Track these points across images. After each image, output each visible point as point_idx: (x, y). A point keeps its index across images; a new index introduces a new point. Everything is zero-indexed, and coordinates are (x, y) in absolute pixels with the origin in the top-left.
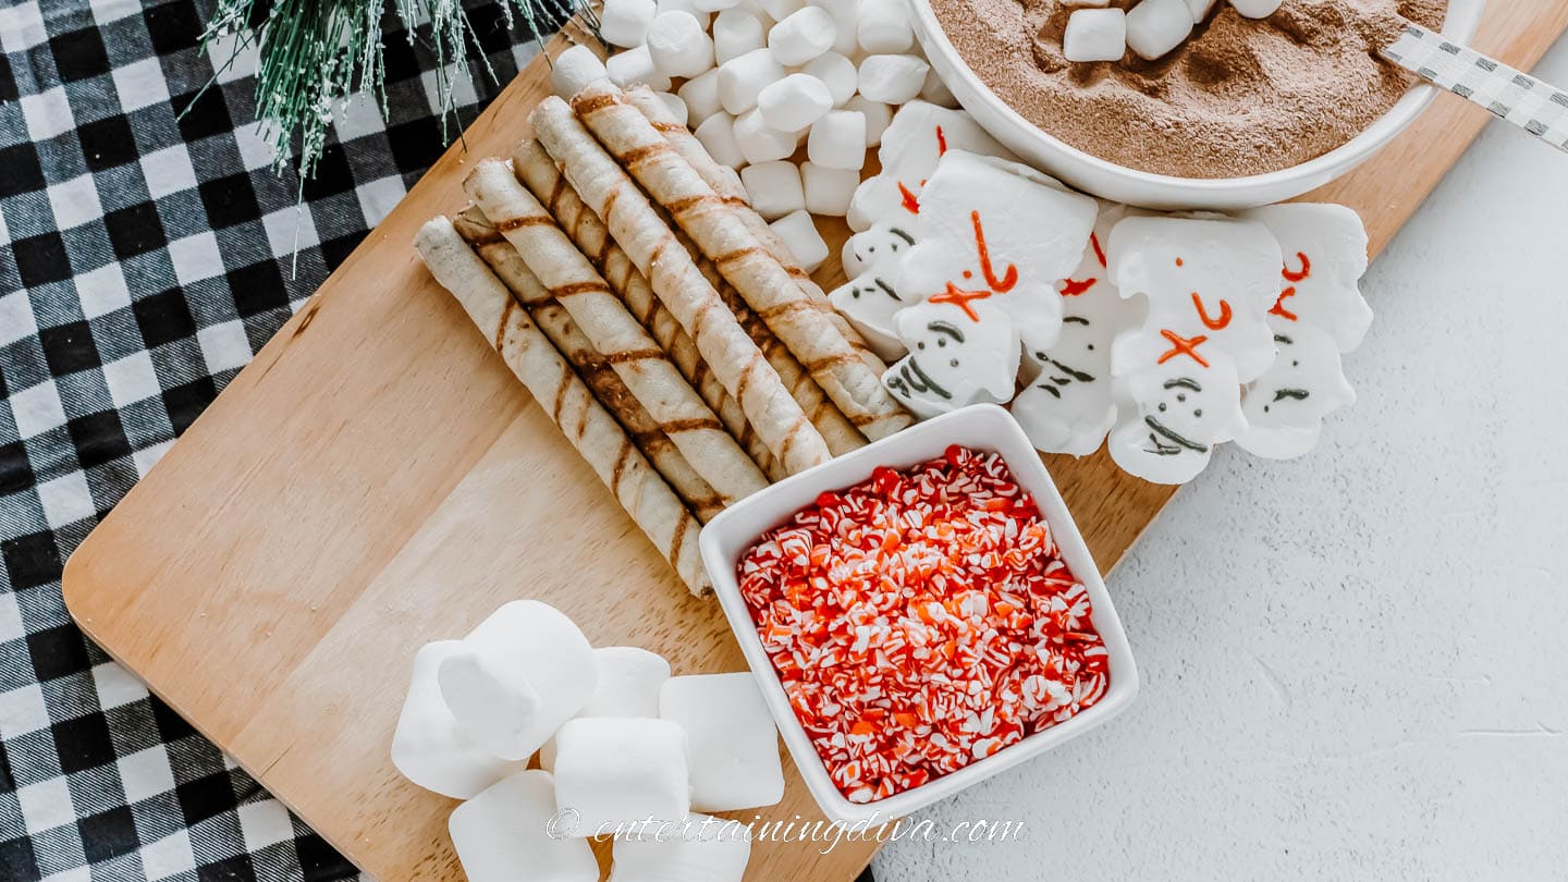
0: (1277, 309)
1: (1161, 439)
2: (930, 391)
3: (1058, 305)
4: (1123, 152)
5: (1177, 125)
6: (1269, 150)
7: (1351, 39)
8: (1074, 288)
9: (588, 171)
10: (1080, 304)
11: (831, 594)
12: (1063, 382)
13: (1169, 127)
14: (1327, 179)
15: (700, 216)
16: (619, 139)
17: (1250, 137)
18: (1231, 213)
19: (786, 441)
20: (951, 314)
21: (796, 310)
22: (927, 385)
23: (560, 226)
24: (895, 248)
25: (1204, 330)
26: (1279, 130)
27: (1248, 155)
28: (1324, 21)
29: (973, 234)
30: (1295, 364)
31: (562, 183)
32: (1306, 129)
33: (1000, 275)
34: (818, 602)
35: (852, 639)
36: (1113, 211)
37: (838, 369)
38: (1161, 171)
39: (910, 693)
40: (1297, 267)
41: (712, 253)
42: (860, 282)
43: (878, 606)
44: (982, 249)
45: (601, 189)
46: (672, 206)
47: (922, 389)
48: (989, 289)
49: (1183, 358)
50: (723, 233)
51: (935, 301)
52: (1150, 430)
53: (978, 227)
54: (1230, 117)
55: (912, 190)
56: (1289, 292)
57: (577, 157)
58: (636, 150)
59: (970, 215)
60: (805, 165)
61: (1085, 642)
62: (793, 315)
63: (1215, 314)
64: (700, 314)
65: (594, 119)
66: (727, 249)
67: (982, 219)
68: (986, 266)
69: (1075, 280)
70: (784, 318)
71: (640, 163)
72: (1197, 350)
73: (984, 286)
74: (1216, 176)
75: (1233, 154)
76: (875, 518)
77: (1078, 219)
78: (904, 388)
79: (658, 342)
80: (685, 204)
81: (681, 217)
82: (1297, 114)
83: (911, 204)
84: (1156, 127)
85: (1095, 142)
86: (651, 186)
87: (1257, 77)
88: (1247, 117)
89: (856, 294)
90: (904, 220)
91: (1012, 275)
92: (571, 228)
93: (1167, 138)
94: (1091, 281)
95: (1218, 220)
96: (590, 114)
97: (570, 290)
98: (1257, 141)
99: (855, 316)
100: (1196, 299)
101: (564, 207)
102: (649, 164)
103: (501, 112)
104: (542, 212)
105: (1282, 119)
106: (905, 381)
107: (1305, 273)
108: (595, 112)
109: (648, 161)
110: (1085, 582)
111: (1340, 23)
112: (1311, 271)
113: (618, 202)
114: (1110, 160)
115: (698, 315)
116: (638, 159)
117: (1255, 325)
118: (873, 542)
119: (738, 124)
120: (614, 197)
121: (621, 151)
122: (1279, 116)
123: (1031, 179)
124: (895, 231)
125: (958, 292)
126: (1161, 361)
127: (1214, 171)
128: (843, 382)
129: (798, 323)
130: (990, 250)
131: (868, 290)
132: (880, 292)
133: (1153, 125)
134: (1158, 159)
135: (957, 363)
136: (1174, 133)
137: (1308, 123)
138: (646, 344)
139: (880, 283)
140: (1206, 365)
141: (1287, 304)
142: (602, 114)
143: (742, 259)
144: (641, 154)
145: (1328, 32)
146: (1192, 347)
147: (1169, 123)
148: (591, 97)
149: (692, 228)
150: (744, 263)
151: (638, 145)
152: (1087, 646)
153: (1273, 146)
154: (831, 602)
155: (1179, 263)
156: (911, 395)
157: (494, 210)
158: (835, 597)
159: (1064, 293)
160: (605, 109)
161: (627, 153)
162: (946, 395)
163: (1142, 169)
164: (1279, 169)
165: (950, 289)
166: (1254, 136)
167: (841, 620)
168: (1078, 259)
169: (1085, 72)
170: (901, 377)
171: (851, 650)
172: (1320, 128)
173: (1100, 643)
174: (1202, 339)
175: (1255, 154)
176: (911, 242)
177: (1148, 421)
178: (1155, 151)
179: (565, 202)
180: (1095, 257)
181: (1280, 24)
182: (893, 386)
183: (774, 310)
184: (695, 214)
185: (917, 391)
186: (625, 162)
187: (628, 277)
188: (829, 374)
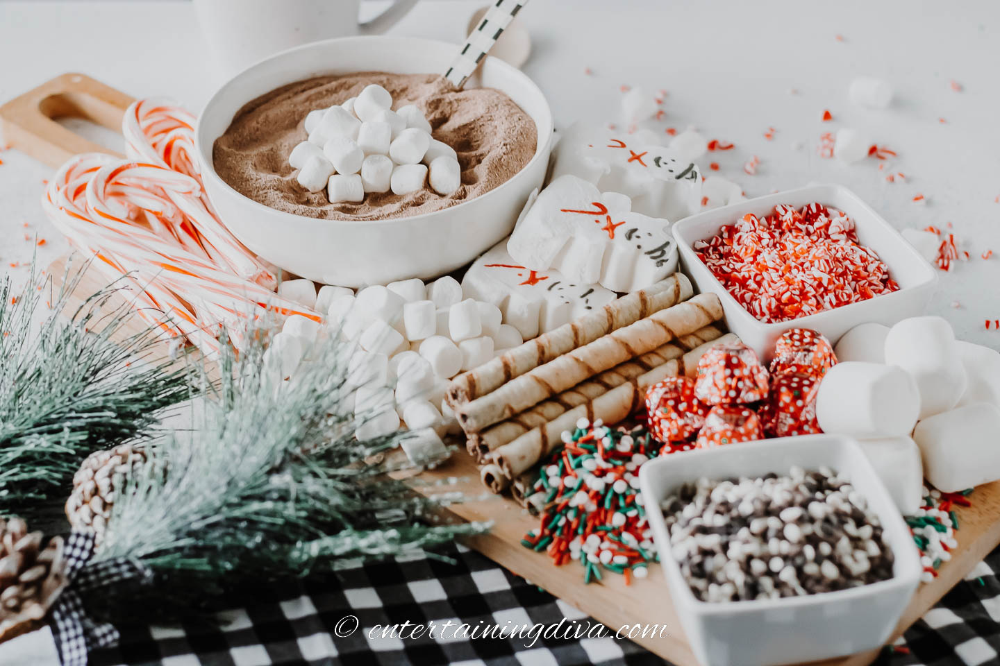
1: (689, 175)
2: (666, 249)
11: (793, 292)
13: (506, 148)
15: (549, 342)
19: (698, 306)
20: (621, 231)
22: (662, 249)
24: (560, 290)
25: (626, 149)
28: (437, 108)
29: (575, 213)
31: (515, 418)
34: (797, 298)
35: (820, 285)
39: (848, 271)
43: (799, 271)
46: (540, 356)
47: (663, 253)
48: (605, 215)
49: (642, 159)
51: (612, 236)
52: (683, 179)
53: (571, 211)
58: (504, 368)
59: (563, 212)
61: (808, 213)
65: (482, 386)
66: (571, 335)
67: (566, 208)
68: (592, 213)
70: (615, 314)
71: (512, 367)
73: (604, 217)
75: (523, 129)
76: (744, 276)
78: (663, 261)
80: (541, 352)
81: (547, 351)
86: (525, 366)
87: (472, 126)
91: (597, 204)
92: (545, 418)
93: (512, 150)
96: (477, 388)
97: (591, 415)
100: (611, 146)
101: (531, 422)
102: (513, 362)
104: (536, 431)
106: (659, 259)
108: (477, 383)
109: (511, 363)
110: (774, 205)
111: (439, 101)
116: (509, 367)
118: (758, 278)
120: (535, 379)
121: (502, 376)
124: (549, 289)
125: (607, 226)
126: (645, 166)
130: (582, 210)
131: (587, 301)
132: (588, 297)
135: (649, 235)
136: (510, 147)
139: (583, 295)
140: (646, 153)
142: (478, 380)
144: (506, 366)
146: (636, 155)
147: (504, 149)
148: (467, 383)
149: (558, 348)
150: (579, 326)
151: (501, 366)
152: (810, 212)
154: (797, 292)
155: (591, 146)
158: (794, 289)
161: (505, 373)
162: (668, 243)
165: (606, 229)
167: (808, 288)
169: (468, 180)
171: (825, 285)
173: (809, 207)
174: (631, 152)
177: (679, 177)
181: (437, 124)
183: (610, 318)
184: (547, 344)
185: (665, 256)
186: (509, 376)
187: (579, 393)
188: (650, 299)
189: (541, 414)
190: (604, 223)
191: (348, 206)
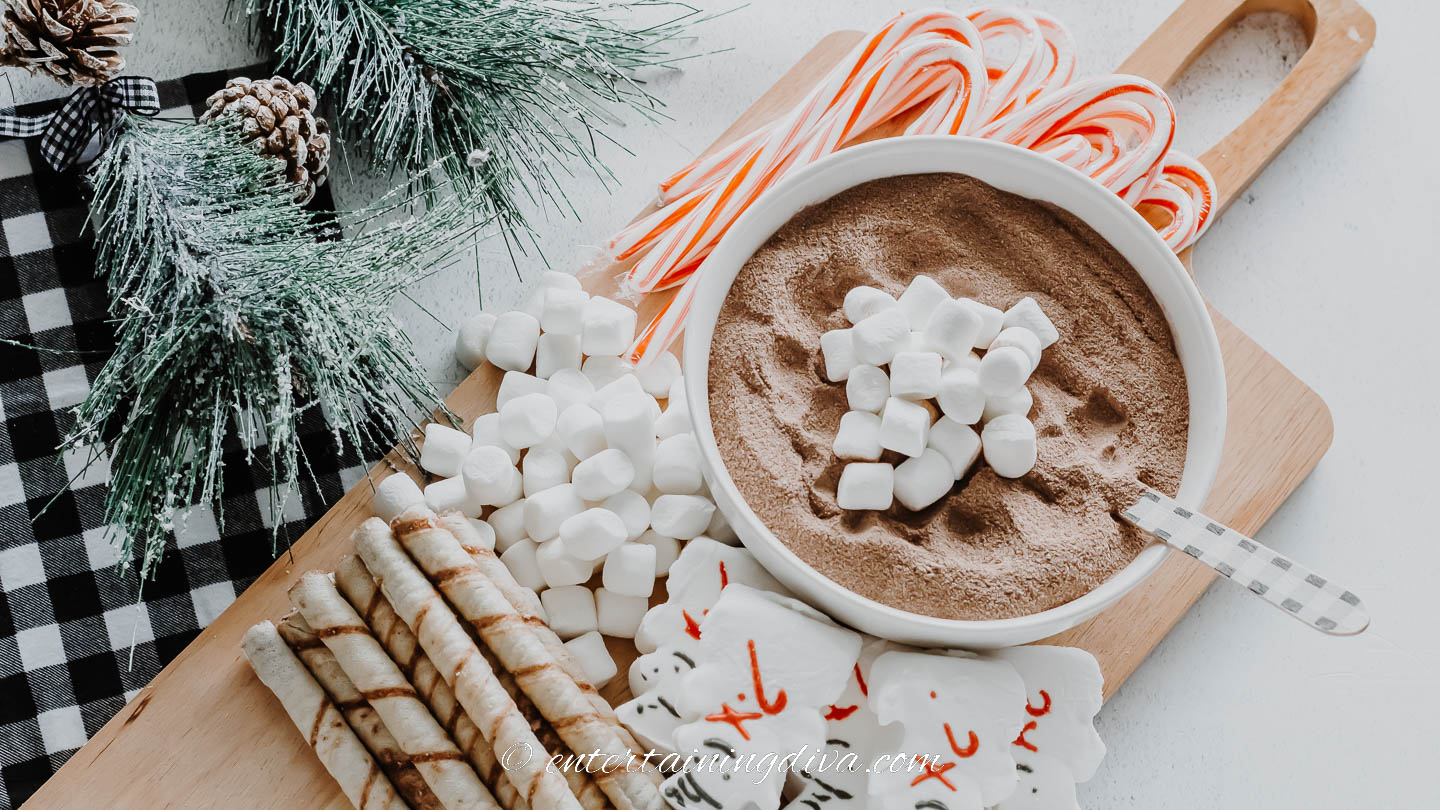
0: (1020, 741)
2: (703, 802)
3: (823, 728)
4: (887, 593)
5: (937, 570)
6: (1018, 597)
7: (1095, 499)
8: (838, 714)
9: (402, 587)
10: (842, 728)
12: (824, 798)
13: (929, 572)
14: (1068, 625)
15: (501, 632)
16: (432, 559)
17: (1001, 585)
18: (981, 652)
20: (725, 732)
21: (585, 722)
22: (701, 796)
23: (375, 635)
24: (677, 669)
25: (954, 758)
26: (1028, 579)
27: (999, 600)
28: (1072, 483)
29: (749, 661)
30: (1035, 791)
31: (378, 597)
32: (1053, 580)
33: (771, 698)
36: (876, 645)
37: (621, 777)
38: (920, 611)
40: (1039, 704)
41: (511, 665)
42: (645, 699)
44: (756, 675)
45: (413, 604)
46: (477, 622)
47: (696, 799)
48: (761, 711)
49: (933, 782)
50: (522, 649)
51: (712, 719)
53: (753, 655)
54: (984, 565)
55: (695, 618)
56: (1031, 726)
57: (393, 574)
58: (447, 571)
59: (747, 644)
60: (599, 591)
62: (583, 727)
63: (964, 743)
64: (498, 721)
65: (411, 540)
66: (525, 664)
67: (757, 648)
68: (759, 690)
69: (838, 707)
70: (573, 729)
71: (451, 581)
72: (947, 775)
73: (758, 709)
74: (969, 618)
75: (984, 599)
77: (843, 651)
78: (680, 799)
79: (458, 745)
80: (489, 621)
81: (485, 632)
82: (1044, 566)
83: (694, 630)
84: (917, 572)
85: (862, 582)
86: (459, 601)
87: (1010, 531)
88: (999, 565)
89: (640, 710)
90: (687, 645)
91: (782, 700)
92: (384, 637)
93: (927, 581)
94: (853, 708)
95: (970, 658)
96: (407, 536)
97: (380, 694)
98: (1008, 589)
99: (638, 729)
100: (947, 729)
101: (379, 619)
102: (459, 583)
103: (326, 530)
104: (357, 622)
105: (1031, 570)
106: (681, 791)
107: (1046, 709)
108: (412, 534)
109: (458, 580)
111: (1085, 486)
112: (1052, 707)
113: (428, 616)
114: (875, 599)
115: (496, 722)
116: (449, 578)
117: (998, 753)
119: (541, 551)
120: (425, 612)
121: (434, 569)
122: (1028, 567)
123: (803, 613)
124: (678, 654)
125: (732, 713)
126: (913, 784)
127: (967, 613)
128: (625, 790)
129: (588, 734)
130: (763, 676)
131: (652, 707)
132: (662, 709)
133: (915, 570)
134: (918, 600)
135: (729, 777)
136: (933, 578)
137: (1054, 574)
138: (447, 746)
139: (662, 701)
140: (953, 789)
141: (1029, 737)
142: (418, 535)
143: (539, 673)
144: (451, 573)
145: (1074, 493)
146: (942, 772)
147: (929, 569)
148: (409, 520)
149: (495, 643)
150: (541, 676)
151: (450, 565)
153: (1022, 593)
155: (933, 695)
156: (685, 803)
157: (315, 618)
159: (828, 717)
160: (421, 532)
161: (439, 573)
162: (718, 806)
163: (903, 608)
164: (1026, 614)
165: (726, 710)
166: (1005, 584)
168: (843, 687)
169: (856, 520)
170: (677, 787)
172: (1064, 579)
174: (951, 765)
175: (1005, 599)
176: (692, 664)
178: (916, 593)
179: (380, 613)
180: (858, 686)
181: (1032, 484)
182: (670, 795)
183: (565, 721)
184: (498, 630)
185: (691, 801)
186: (437, 580)
187: (434, 684)
188: (612, 782)
189: (392, 631)
190: (738, 708)
191: (812, 361)
